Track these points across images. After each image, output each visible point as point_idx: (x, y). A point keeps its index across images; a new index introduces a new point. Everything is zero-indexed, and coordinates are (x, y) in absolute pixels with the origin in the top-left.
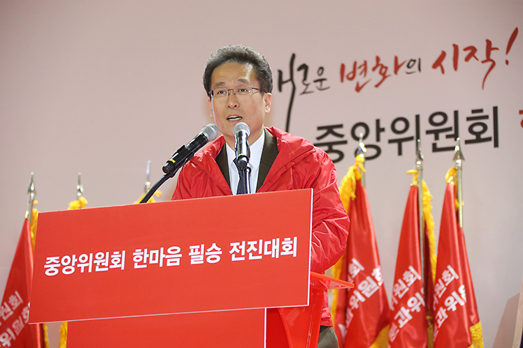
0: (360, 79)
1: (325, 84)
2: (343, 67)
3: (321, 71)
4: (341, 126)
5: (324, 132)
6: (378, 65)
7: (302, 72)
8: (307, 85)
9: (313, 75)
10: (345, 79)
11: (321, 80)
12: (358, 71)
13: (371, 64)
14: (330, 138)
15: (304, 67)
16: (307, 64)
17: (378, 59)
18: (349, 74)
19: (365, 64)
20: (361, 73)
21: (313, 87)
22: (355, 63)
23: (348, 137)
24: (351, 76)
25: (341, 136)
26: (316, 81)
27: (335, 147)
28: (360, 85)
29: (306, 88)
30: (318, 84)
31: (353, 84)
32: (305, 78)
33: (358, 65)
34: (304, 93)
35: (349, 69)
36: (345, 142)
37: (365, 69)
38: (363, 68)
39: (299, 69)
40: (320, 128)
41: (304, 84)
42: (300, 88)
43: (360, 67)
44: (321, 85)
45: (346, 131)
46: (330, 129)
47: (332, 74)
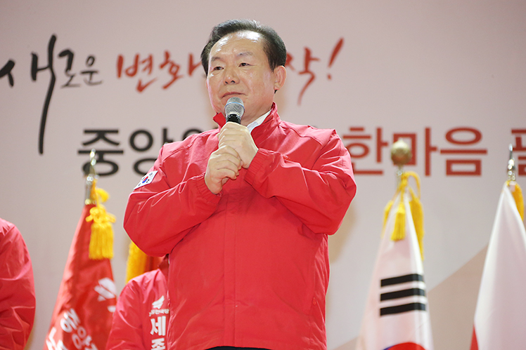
0: (142, 76)
1: (96, 78)
2: (121, 61)
3: (90, 61)
4: (116, 132)
5: (92, 137)
6: (167, 62)
7: (65, 59)
8: (72, 77)
9: (79, 64)
10: (123, 74)
11: (91, 73)
12: (141, 67)
13: (158, 60)
14: (102, 145)
15: (68, 54)
16: (73, 49)
17: (167, 55)
18: (129, 68)
19: (151, 59)
20: (145, 69)
21: (79, 79)
22: (137, 57)
23: (125, 145)
24: (131, 71)
25: (117, 144)
26: (84, 73)
27: (107, 157)
28: (144, 83)
29: (70, 80)
30: (87, 76)
31: (134, 82)
32: (69, 67)
33: (141, 59)
34: (67, 85)
35: (128, 63)
36: (121, 152)
37: (150, 66)
38: (147, 63)
39: (62, 55)
40: (87, 132)
41: (68, 75)
42: (62, 78)
43: (144, 62)
44: (91, 78)
45: (123, 139)
46: (101, 134)
47: (105, 66)
